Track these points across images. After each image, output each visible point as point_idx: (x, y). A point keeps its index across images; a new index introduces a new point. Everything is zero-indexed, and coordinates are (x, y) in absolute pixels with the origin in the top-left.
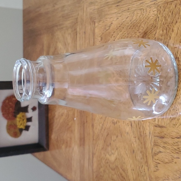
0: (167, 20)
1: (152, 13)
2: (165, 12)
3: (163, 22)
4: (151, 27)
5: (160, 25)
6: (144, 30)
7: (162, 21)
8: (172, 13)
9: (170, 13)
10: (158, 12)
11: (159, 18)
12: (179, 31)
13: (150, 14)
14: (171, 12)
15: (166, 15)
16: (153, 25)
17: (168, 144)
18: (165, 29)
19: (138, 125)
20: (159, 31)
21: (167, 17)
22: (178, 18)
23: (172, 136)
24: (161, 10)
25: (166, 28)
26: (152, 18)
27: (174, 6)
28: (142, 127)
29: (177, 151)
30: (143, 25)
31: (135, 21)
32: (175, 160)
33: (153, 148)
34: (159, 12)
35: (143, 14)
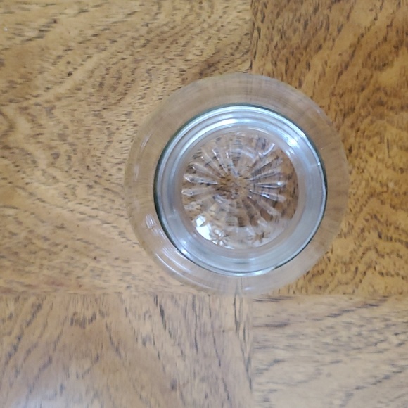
0: (289, 39)
1: (235, 14)
2: (280, 19)
3: (274, 43)
4: (231, 51)
5: (265, 48)
6: (205, 56)
7: (272, 40)
8: (306, 24)
9: (296, 24)
10: (255, 14)
11: (259, 30)
12: (327, 69)
13: (226, 16)
14: (302, 21)
15: (285, 27)
16: (237, 47)
17: (301, 337)
18: (281, 60)
19: (189, 309)
20: (262, 63)
21: (289, 33)
22: (325, 39)
23: (314, 314)
24: (267, 12)
25: (284, 59)
27: (311, 10)
28: (206, 311)
29: (332, 348)
30: (199, 43)
31: (166, 29)
32: (326, 370)
33: (249, 359)
34: (259, 16)
35: (199, 15)
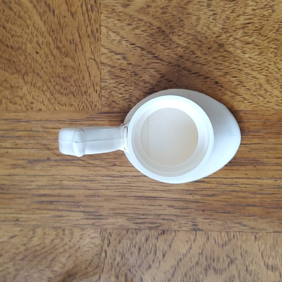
26: (86, 249)
